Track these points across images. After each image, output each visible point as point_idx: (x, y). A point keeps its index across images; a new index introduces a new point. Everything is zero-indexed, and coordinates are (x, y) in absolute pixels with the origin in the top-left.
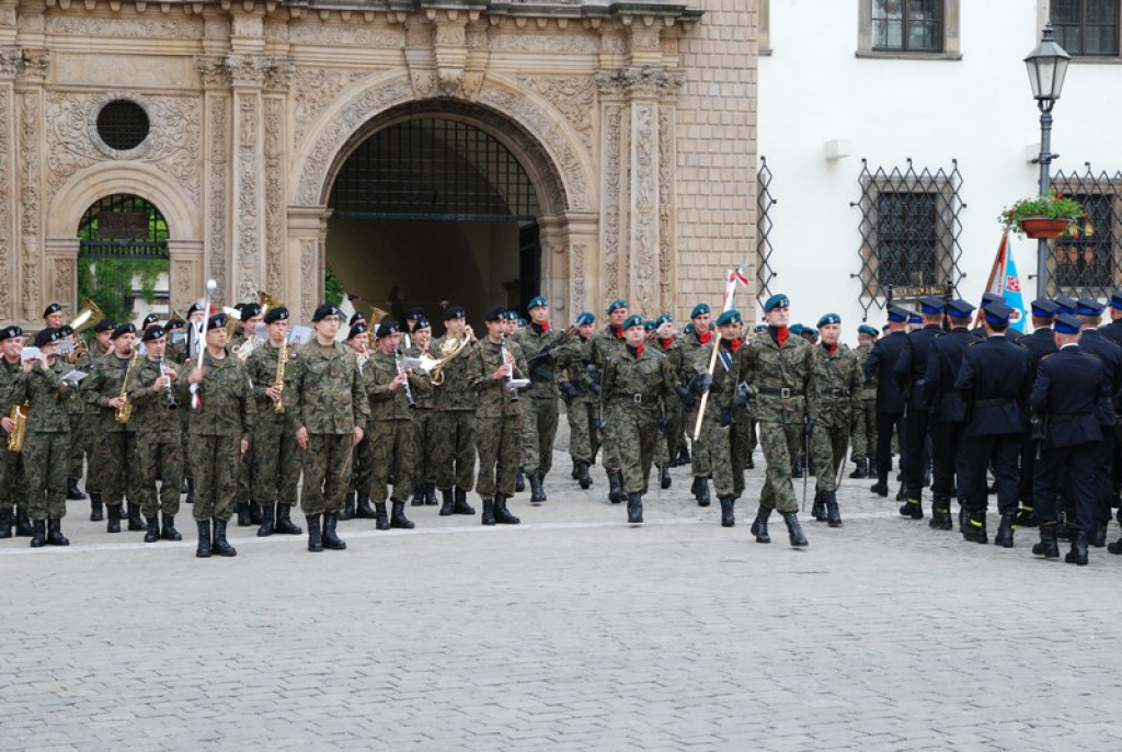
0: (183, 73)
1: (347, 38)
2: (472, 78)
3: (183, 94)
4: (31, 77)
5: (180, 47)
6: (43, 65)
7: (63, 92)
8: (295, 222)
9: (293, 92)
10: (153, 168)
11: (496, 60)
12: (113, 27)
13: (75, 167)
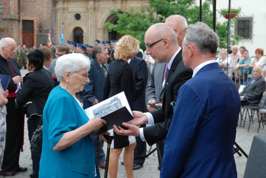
0: (85, 9)
1: (106, 3)
2: (124, 8)
3: (85, 12)
4: (65, 11)
5: (84, 6)
6: (67, 9)
7: (70, 13)
8: (100, 30)
9: (99, 11)
10: (81, 23)
11: (127, 5)
12: (76, 3)
13: (71, 23)
